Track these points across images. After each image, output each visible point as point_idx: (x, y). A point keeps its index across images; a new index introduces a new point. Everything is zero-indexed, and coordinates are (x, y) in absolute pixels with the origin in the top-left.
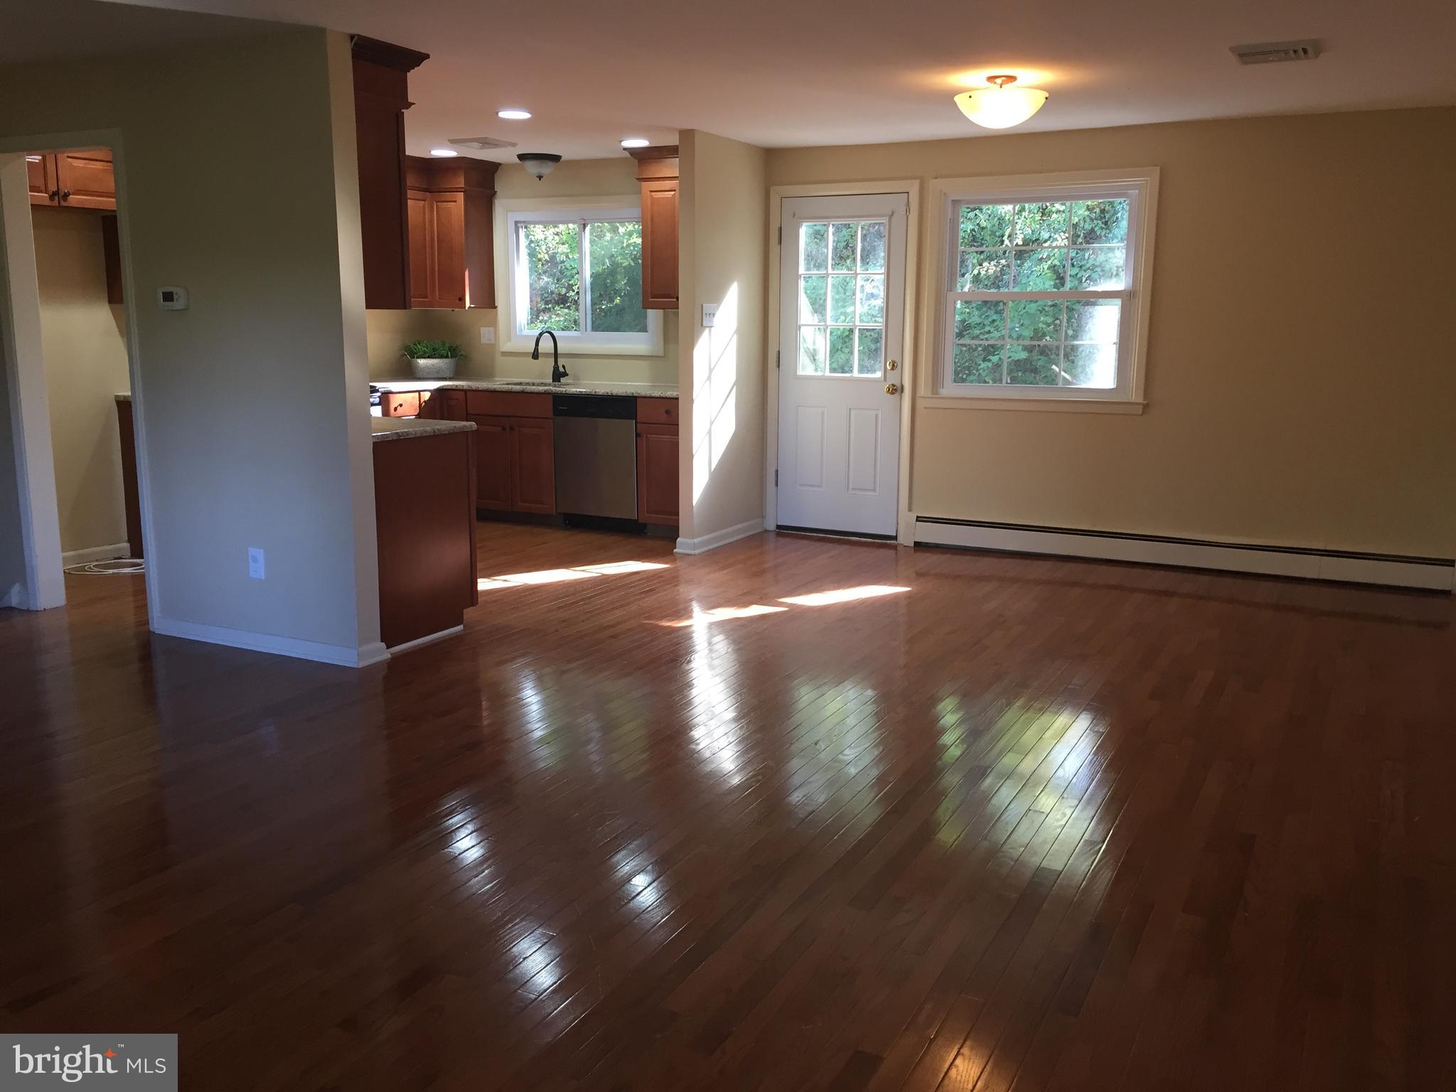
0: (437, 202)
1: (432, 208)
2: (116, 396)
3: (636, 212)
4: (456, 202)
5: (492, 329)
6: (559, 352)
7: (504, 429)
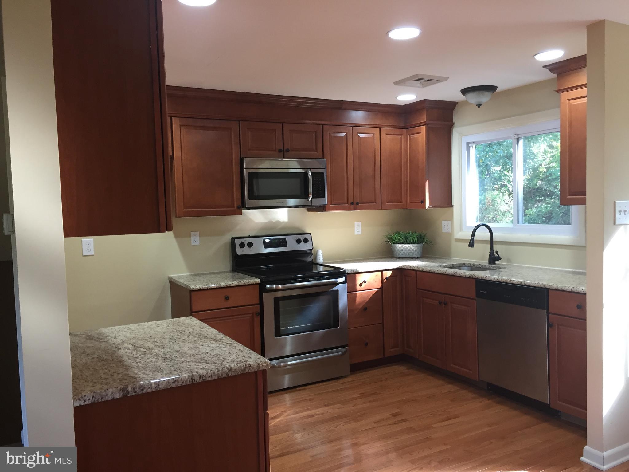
0: (410, 135)
1: (407, 139)
2: (169, 277)
3: (557, 124)
4: (421, 133)
5: (450, 222)
6: (494, 240)
7: (440, 303)
